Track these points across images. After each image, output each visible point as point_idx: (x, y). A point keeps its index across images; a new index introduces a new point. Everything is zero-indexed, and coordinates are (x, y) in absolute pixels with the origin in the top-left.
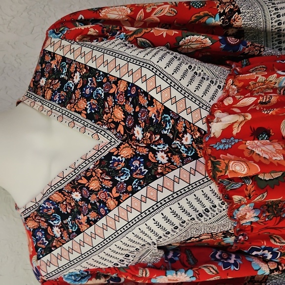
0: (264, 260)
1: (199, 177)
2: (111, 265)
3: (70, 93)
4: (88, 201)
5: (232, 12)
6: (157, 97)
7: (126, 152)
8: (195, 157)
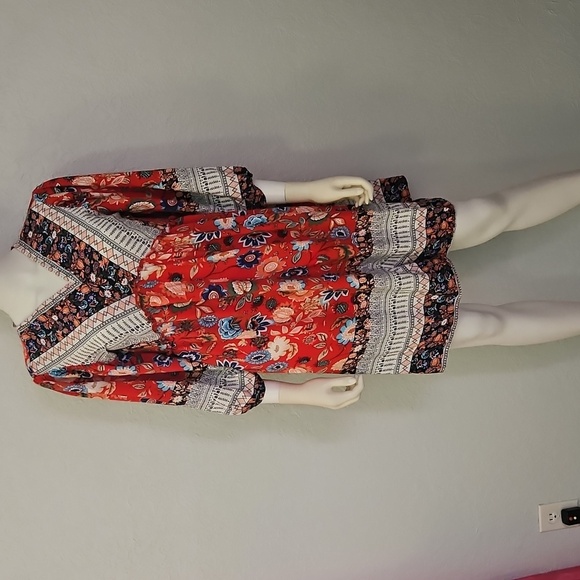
0: (191, 361)
1: (131, 306)
2: (80, 363)
3: (50, 246)
4: (62, 322)
5: (172, 181)
6: (104, 255)
7: (85, 290)
8: (130, 294)
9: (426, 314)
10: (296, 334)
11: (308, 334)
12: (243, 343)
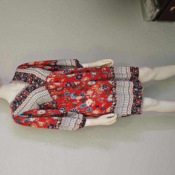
1: (44, 89)
4: (23, 97)
5: (56, 62)
6: (36, 75)
9: (134, 94)
10: (94, 98)
11: (98, 98)
12: (78, 101)
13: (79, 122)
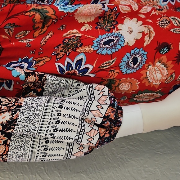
10: (148, 15)
11: (160, 16)
12: (86, 28)
13: (97, 114)
